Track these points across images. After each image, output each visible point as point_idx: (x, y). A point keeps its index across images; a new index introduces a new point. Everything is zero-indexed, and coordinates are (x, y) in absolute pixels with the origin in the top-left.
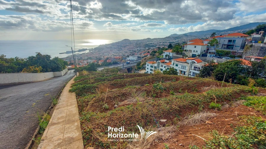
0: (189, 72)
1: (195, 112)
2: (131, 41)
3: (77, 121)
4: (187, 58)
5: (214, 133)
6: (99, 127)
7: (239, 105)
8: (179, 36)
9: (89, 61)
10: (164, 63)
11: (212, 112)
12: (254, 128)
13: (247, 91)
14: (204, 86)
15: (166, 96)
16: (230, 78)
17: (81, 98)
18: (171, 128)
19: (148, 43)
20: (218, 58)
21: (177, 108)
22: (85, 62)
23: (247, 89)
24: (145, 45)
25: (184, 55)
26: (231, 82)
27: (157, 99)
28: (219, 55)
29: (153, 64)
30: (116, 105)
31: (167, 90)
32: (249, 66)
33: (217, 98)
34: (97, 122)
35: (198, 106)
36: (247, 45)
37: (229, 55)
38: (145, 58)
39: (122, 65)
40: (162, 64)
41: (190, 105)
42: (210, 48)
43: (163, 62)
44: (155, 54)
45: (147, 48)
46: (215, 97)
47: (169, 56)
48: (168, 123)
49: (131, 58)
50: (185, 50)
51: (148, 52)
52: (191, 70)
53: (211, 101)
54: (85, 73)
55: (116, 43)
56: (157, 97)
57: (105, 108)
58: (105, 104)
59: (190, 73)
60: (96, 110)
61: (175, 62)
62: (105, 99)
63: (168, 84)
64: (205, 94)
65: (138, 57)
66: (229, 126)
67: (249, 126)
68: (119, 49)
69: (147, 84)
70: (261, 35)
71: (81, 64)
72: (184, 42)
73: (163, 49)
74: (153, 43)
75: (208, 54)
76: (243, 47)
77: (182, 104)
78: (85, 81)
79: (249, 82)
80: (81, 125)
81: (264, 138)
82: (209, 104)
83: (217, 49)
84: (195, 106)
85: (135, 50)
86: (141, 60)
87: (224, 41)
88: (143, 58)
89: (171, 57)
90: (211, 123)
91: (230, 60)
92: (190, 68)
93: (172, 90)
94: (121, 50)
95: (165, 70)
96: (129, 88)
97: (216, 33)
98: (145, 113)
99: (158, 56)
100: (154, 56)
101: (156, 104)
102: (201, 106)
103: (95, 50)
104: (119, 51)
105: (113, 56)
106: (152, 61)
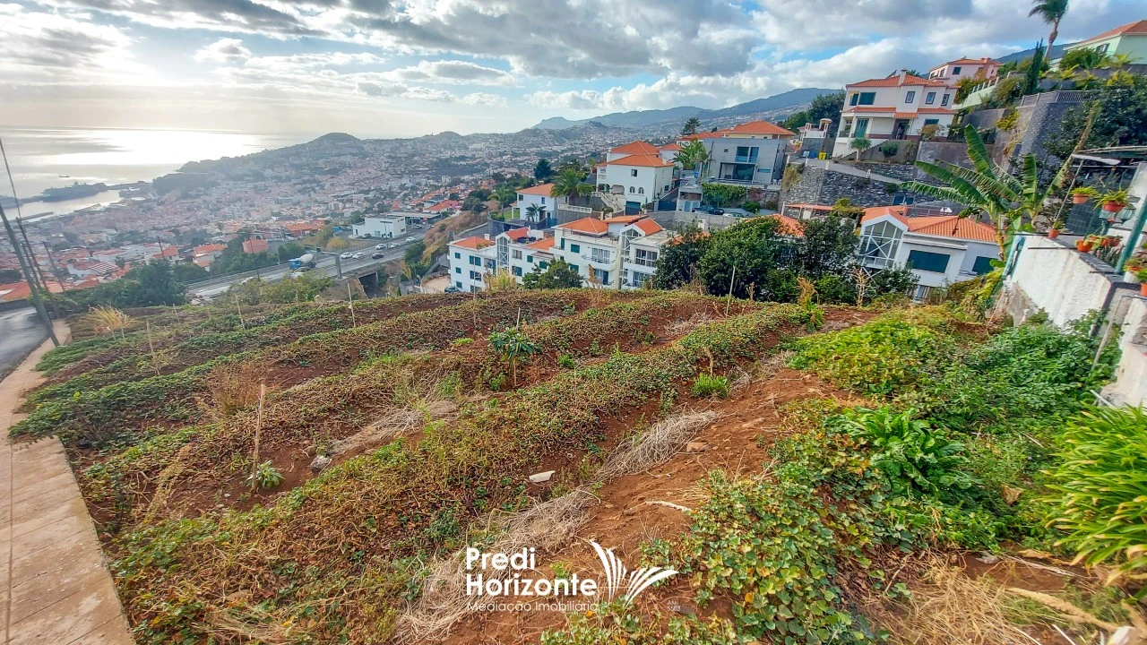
0: (621, 273)
1: (649, 419)
2: (365, 142)
3: (92, 587)
4: (609, 218)
5: (712, 479)
6: (243, 582)
7: (777, 371)
8: (575, 127)
9: (130, 251)
10: (523, 242)
11: (702, 409)
12: (820, 435)
13: (795, 322)
14: (673, 319)
15: (543, 377)
16: (749, 281)
17: (102, 459)
18: (566, 501)
19: (447, 154)
20: (711, 212)
21: (588, 416)
22: (106, 259)
23: (794, 315)
24: (437, 164)
25: (599, 208)
26: (752, 297)
27: (510, 394)
28: (714, 204)
29: (479, 247)
30: (321, 459)
31: (545, 353)
32: (798, 237)
33: (715, 357)
34: (226, 560)
35: (657, 396)
36: (789, 165)
37: (743, 203)
38: (441, 222)
39: (332, 261)
40: (518, 246)
41: (631, 397)
42: (684, 175)
43: (521, 240)
44: (485, 203)
45: (446, 179)
46: (709, 354)
47: (542, 213)
48: (560, 482)
49: (372, 226)
50: (601, 187)
51: (454, 197)
52: (626, 265)
53: (699, 371)
54: (112, 319)
55: (285, 153)
56: (507, 387)
57: (259, 484)
58: (262, 461)
59: (623, 278)
60: (208, 503)
61: (569, 236)
62: (256, 440)
63: (546, 325)
64: (677, 346)
65: (409, 221)
66: (753, 446)
67: (806, 434)
68: (304, 182)
69: (461, 337)
70: (825, 130)
71: (79, 273)
72: (594, 155)
73: (517, 181)
74: (470, 155)
75: (678, 201)
76: (779, 173)
77: (602, 400)
78: (117, 363)
79: (800, 291)
80: (126, 600)
81: (843, 461)
82: (693, 383)
83: (706, 181)
84: (649, 397)
85: (390, 188)
86: (424, 232)
87: (726, 151)
88: (433, 223)
89: (549, 214)
90: (701, 449)
91: (746, 219)
92: (625, 257)
93: (566, 349)
94: (317, 188)
95: (532, 272)
96: (377, 368)
97: (700, 121)
98: (462, 464)
99: (497, 213)
100: (480, 212)
101: (506, 415)
102: (667, 393)
103: (162, 192)
104: (307, 195)
105: (274, 218)
106: (473, 235)
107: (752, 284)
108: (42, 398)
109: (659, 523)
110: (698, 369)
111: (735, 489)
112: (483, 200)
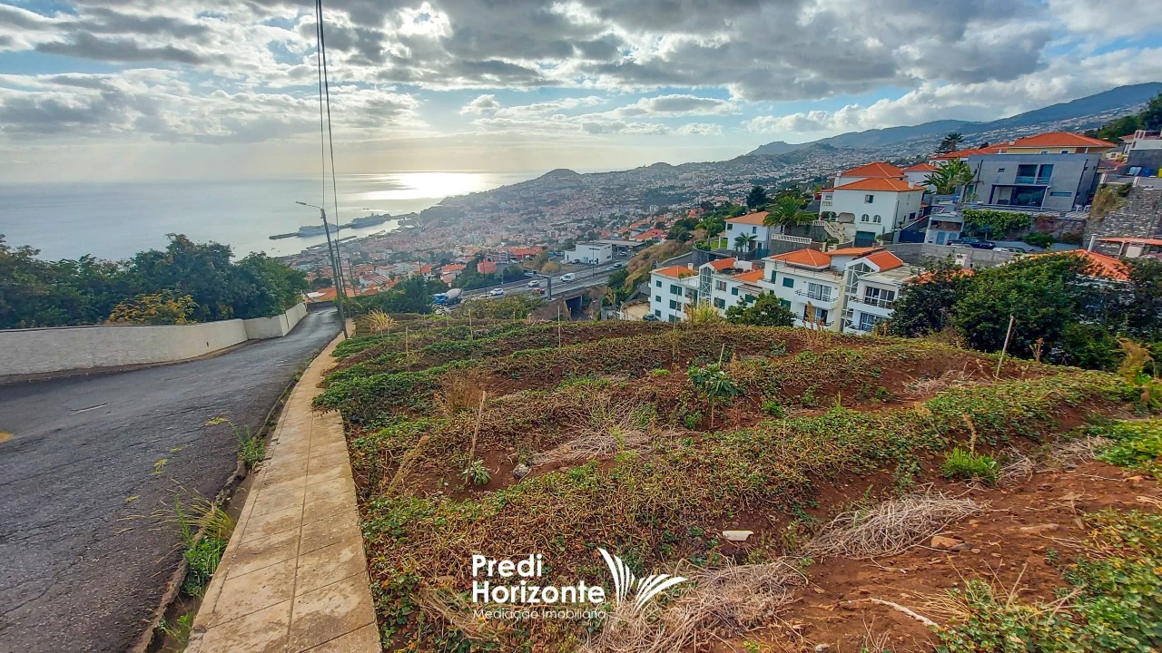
0: (844, 314)
1: (878, 494)
2: (583, 176)
3: (350, 540)
4: (833, 249)
5: (971, 591)
6: (450, 569)
7: (1078, 462)
8: (797, 151)
9: (400, 267)
10: (729, 273)
11: (955, 494)
13: (1113, 398)
14: (916, 374)
15: (745, 422)
16: (1033, 335)
18: (770, 569)
19: (657, 184)
20: (974, 245)
21: (797, 475)
22: (383, 273)
23: (1111, 388)
24: (646, 194)
25: (821, 239)
26: (1038, 357)
27: (706, 435)
28: (980, 235)
29: (681, 276)
30: (522, 467)
31: (749, 394)
32: (1119, 281)
33: (978, 430)
34: (441, 544)
35: (892, 467)
36: (1104, 186)
37: (1024, 235)
38: (645, 250)
39: (545, 284)
40: (723, 278)
41: (855, 463)
42: (937, 201)
43: (727, 271)
44: (691, 232)
45: (654, 209)
46: (970, 425)
47: (752, 242)
48: (759, 546)
49: (582, 252)
50: (825, 216)
51: (660, 226)
52: (851, 305)
53: (952, 444)
54: (382, 321)
55: (518, 187)
56: (703, 426)
57: (472, 479)
58: (476, 460)
59: (847, 318)
60: (433, 487)
61: (781, 268)
62: (474, 440)
63: (748, 366)
64: (921, 409)
65: (615, 248)
66: (1040, 560)
67: (1134, 561)
68: (530, 213)
69: (658, 367)
71: (366, 283)
72: (818, 180)
73: (727, 209)
74: (679, 184)
75: (928, 232)
76: (1086, 195)
77: (818, 459)
78: (382, 357)
79: (1121, 356)
80: (369, 558)
82: (943, 459)
83: (970, 207)
84: (880, 467)
85: (601, 217)
86: (628, 260)
87: (1001, 170)
88: (637, 251)
89: (760, 245)
90: (954, 547)
91: (1030, 255)
92: (850, 294)
93: (772, 394)
94: (539, 218)
95: (737, 305)
96: (577, 388)
97: (964, 136)
98: (652, 502)
99: (703, 242)
100: (685, 241)
101: (701, 458)
102: (905, 466)
103: (425, 222)
104: (530, 224)
105: (503, 244)
106: (677, 264)
107: (1040, 340)
108: (335, 378)
109: (889, 631)
110: (951, 443)
111: (1009, 615)
112: (689, 229)
